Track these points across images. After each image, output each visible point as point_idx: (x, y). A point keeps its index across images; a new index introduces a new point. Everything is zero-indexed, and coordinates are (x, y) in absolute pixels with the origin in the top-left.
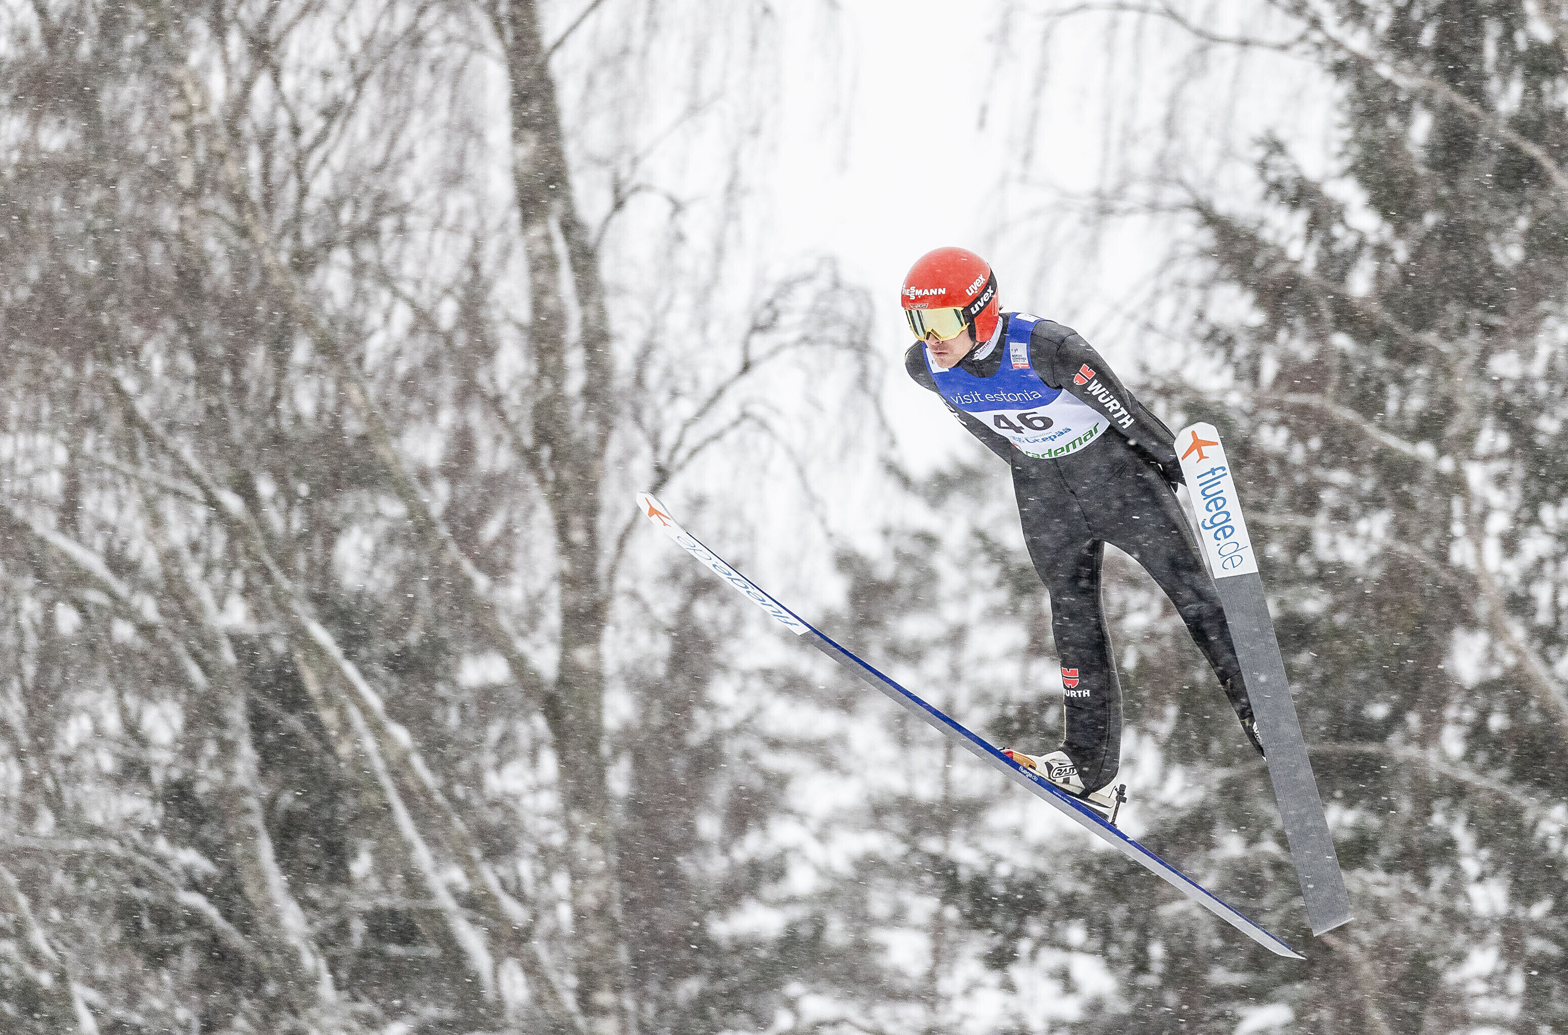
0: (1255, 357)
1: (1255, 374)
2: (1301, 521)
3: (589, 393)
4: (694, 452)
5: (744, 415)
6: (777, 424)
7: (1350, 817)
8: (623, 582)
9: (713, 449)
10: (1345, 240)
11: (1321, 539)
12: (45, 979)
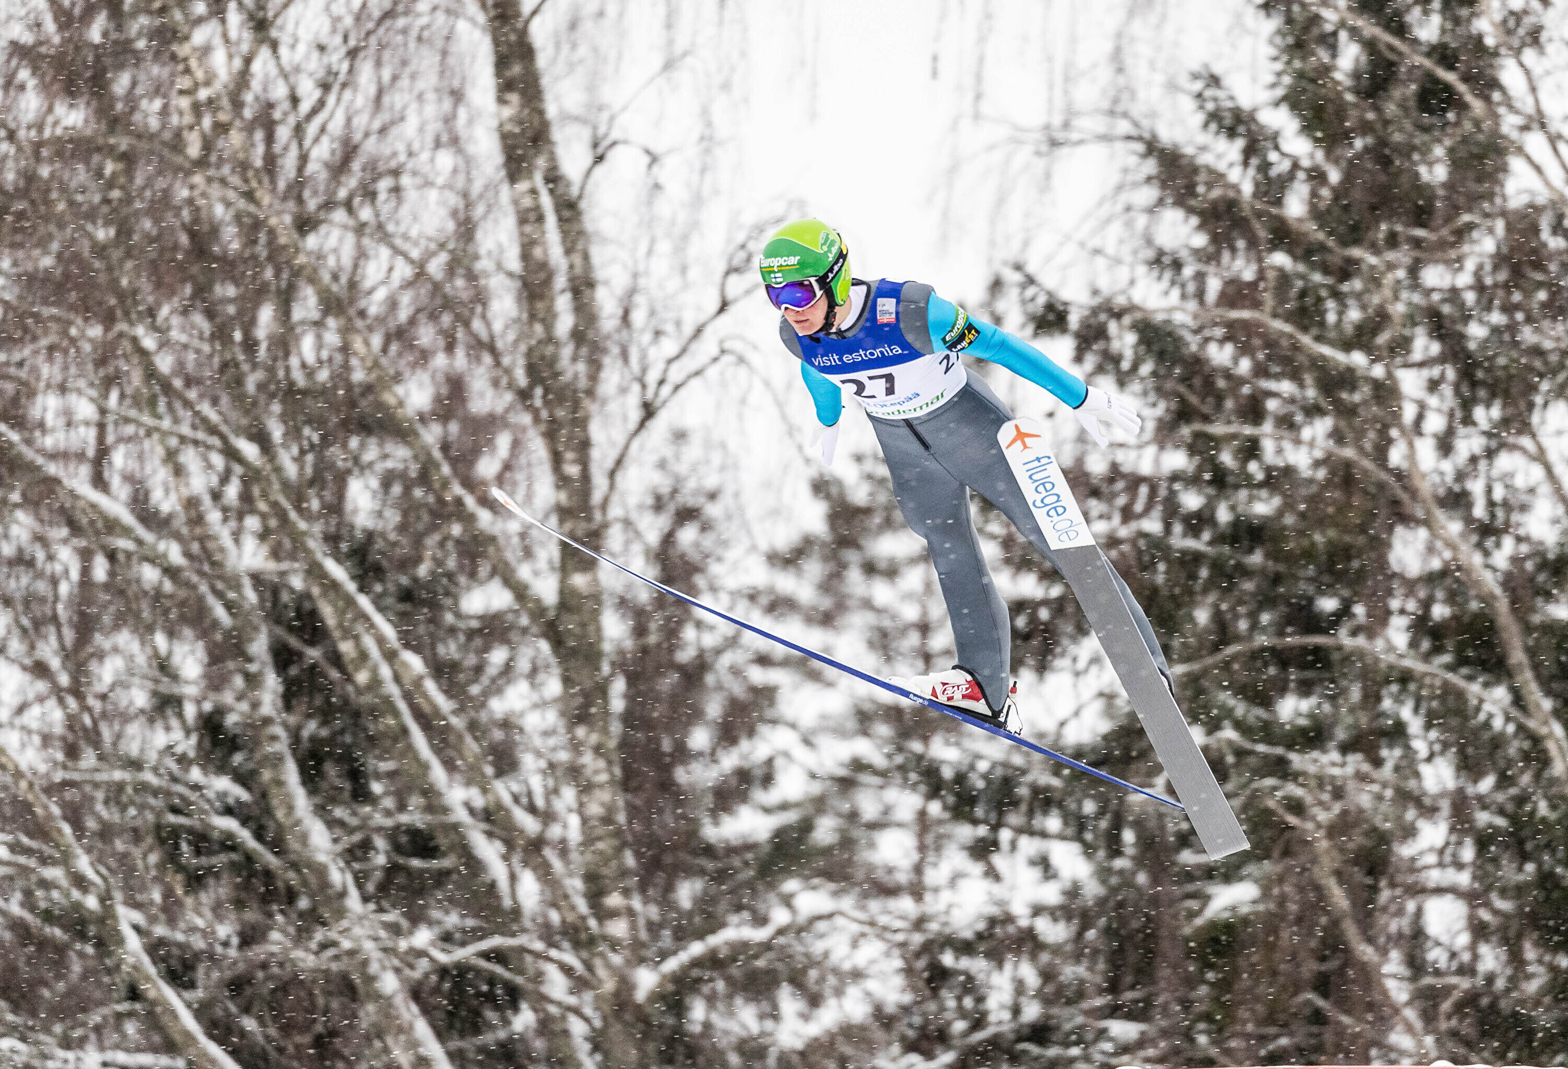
0: (1200, 277)
1: (1200, 295)
2: (1248, 430)
3: (578, 336)
4: (677, 388)
5: (723, 352)
6: (753, 358)
7: (1306, 705)
8: (615, 511)
9: (695, 383)
10: (1281, 166)
11: (1268, 446)
12: (92, 902)
